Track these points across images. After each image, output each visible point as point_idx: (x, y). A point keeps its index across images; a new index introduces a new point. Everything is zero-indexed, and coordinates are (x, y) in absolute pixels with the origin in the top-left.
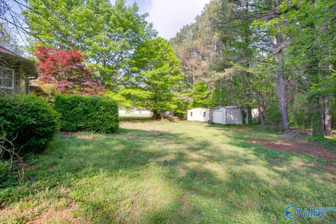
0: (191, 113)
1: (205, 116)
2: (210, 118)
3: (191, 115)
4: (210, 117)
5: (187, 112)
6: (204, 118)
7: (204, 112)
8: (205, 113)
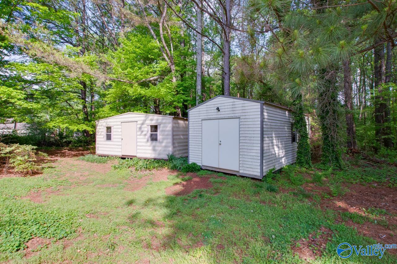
0: (109, 129)
1: (154, 138)
2: (174, 147)
3: (109, 137)
4: (173, 143)
5: (94, 127)
6: (154, 147)
7: (154, 123)
8: (155, 128)
